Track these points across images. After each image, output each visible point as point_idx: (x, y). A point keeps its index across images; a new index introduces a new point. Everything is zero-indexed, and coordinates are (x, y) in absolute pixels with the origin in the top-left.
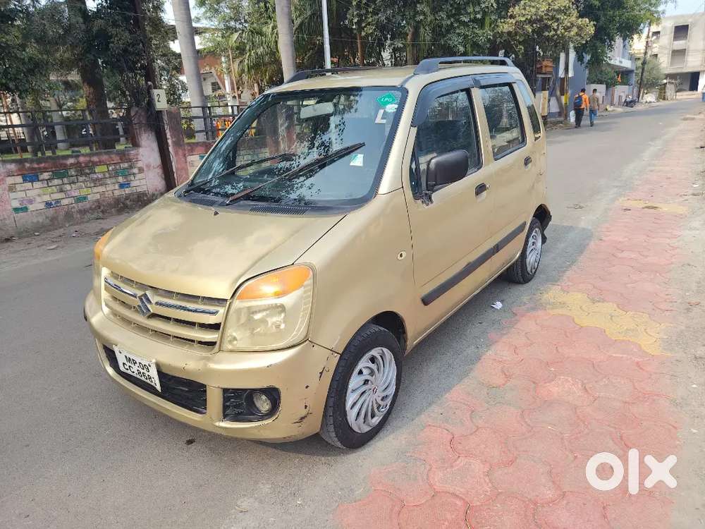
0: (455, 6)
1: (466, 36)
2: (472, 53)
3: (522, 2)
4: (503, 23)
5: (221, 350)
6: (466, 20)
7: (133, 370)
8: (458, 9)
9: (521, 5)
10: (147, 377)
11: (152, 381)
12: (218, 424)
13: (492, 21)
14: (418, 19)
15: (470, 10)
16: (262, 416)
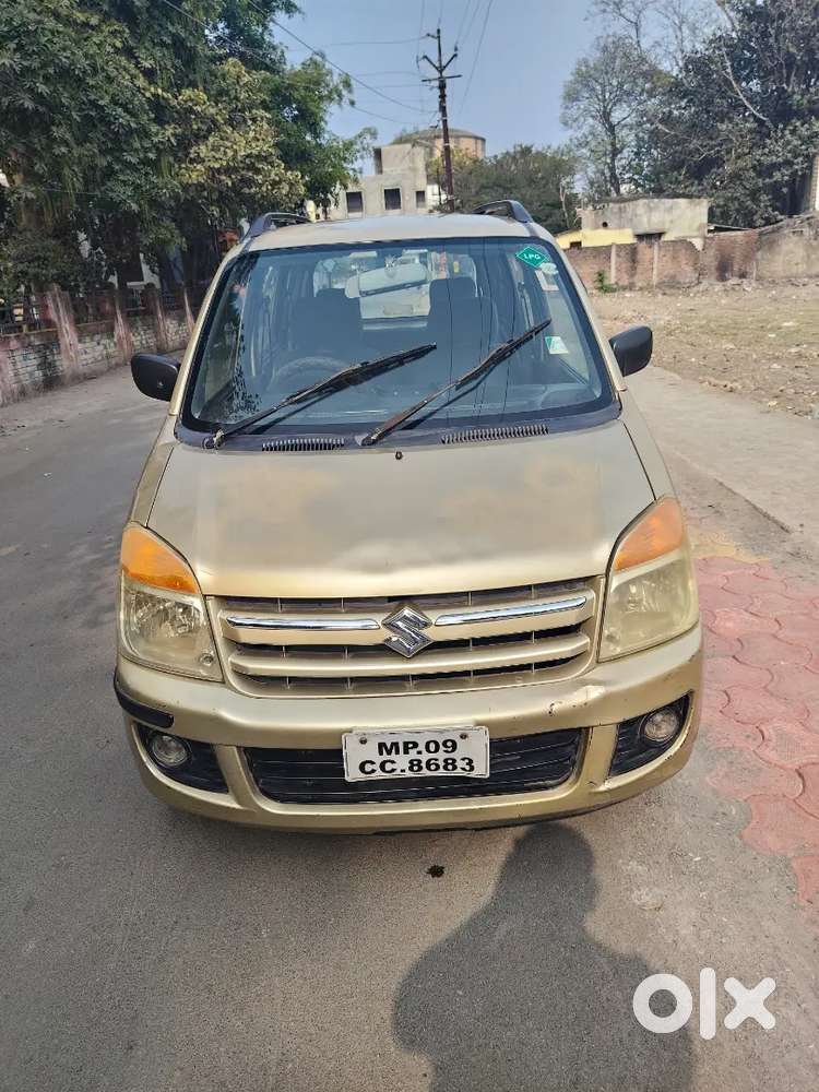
0: (111, 135)
1: (137, 187)
2: (150, 214)
3: (211, 139)
4: (187, 169)
5: (597, 662)
6: (133, 161)
7: (394, 766)
8: (117, 142)
9: (209, 144)
10: (442, 764)
11: (455, 768)
12: (602, 788)
13: (171, 166)
14: (57, 152)
15: (137, 145)
16: (662, 747)
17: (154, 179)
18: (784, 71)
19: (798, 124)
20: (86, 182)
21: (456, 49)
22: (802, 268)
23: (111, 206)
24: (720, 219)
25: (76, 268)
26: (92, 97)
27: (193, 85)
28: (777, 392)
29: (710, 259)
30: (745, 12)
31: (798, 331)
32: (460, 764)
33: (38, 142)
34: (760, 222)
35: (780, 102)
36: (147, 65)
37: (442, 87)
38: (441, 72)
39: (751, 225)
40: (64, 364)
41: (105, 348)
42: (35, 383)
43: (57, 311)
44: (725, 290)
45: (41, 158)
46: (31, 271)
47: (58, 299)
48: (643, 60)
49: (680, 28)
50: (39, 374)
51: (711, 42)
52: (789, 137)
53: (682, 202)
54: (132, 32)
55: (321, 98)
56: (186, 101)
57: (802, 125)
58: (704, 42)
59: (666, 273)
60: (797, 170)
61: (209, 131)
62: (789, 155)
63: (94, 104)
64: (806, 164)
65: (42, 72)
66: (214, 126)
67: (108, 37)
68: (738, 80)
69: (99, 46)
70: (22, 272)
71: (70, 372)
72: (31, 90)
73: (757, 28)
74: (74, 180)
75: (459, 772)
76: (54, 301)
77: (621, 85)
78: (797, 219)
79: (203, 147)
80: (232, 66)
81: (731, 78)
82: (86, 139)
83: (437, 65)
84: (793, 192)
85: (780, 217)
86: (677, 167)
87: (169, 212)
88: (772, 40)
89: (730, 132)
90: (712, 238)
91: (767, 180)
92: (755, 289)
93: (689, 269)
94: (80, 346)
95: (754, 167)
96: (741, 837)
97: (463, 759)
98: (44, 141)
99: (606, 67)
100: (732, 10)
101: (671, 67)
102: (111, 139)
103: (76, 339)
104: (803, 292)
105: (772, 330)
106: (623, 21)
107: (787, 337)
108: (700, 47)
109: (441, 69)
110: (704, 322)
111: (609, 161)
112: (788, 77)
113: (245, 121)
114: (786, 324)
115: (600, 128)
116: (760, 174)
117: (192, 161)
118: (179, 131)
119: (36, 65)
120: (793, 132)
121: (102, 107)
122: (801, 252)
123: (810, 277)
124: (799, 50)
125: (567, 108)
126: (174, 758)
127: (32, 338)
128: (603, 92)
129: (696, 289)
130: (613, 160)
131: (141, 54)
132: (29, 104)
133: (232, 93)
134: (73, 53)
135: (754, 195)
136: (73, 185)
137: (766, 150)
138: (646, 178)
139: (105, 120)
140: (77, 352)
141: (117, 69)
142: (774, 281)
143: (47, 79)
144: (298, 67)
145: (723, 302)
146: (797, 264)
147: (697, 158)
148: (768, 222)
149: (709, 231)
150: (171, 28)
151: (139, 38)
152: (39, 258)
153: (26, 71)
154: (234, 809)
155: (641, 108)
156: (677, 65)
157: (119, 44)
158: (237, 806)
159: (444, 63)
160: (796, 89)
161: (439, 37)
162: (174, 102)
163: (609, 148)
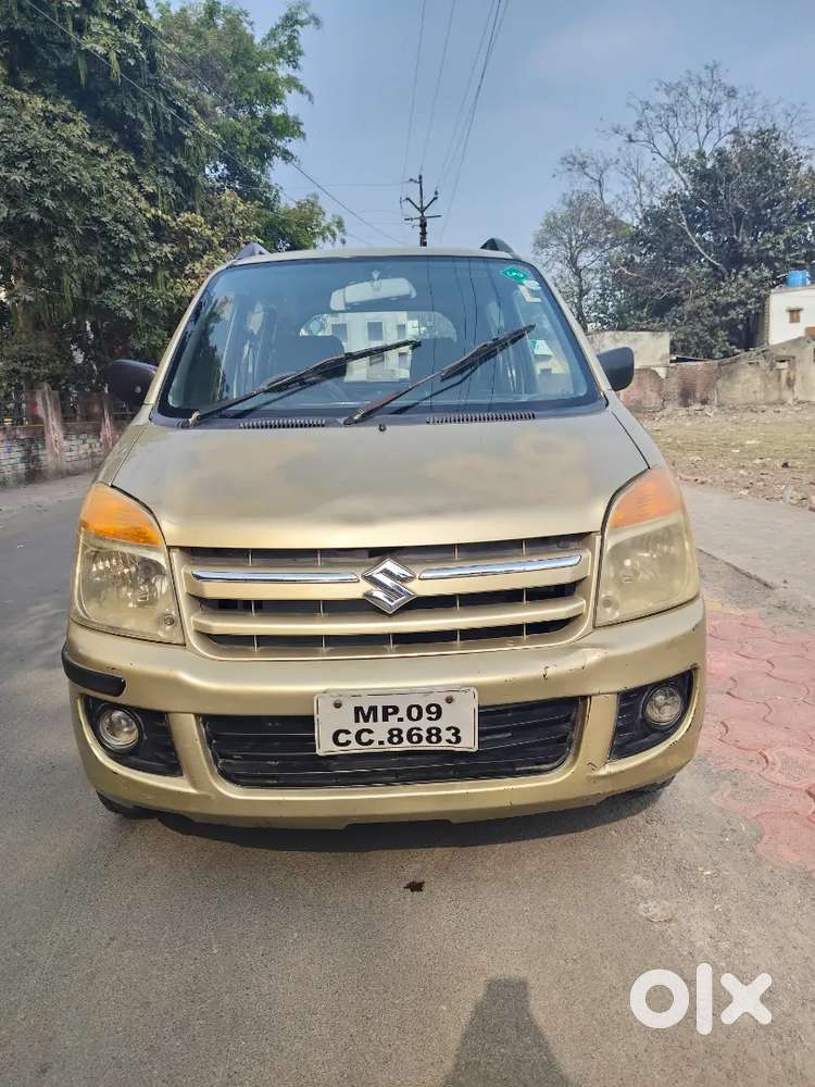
0: (110, 249)
1: (132, 296)
2: (143, 322)
3: (206, 257)
4: (182, 283)
5: (594, 627)
6: (130, 272)
7: (371, 737)
8: (117, 255)
9: (204, 262)
10: (424, 734)
11: (439, 740)
12: (603, 772)
13: (166, 280)
14: (57, 260)
15: (135, 259)
16: (666, 732)
17: (149, 290)
18: (734, 224)
19: (749, 269)
20: (84, 290)
21: (436, 193)
22: (760, 396)
23: (106, 313)
24: (682, 351)
25: (68, 372)
26: (96, 214)
27: (192, 210)
28: (748, 484)
29: (673, 387)
30: (696, 173)
31: (760, 448)
32: (446, 735)
33: (40, 249)
34: (718, 355)
35: (733, 250)
36: (150, 189)
37: (423, 225)
38: (422, 212)
39: (710, 356)
40: (47, 459)
41: (91, 447)
42: (17, 475)
43: (46, 410)
44: (689, 415)
45: (42, 265)
46: (24, 370)
47: (47, 398)
48: (607, 213)
49: (639, 186)
50: (22, 467)
51: (667, 199)
52: (741, 280)
53: (646, 334)
54: (137, 163)
55: (314, 234)
56: (183, 223)
57: (753, 271)
58: (660, 198)
59: (632, 398)
60: (750, 310)
61: (204, 252)
62: (743, 296)
63: (97, 220)
64: (758, 305)
65: (50, 189)
66: (209, 246)
67: (114, 165)
68: (693, 230)
69: (106, 171)
70: (14, 370)
71: (54, 467)
72: (38, 204)
73: (708, 188)
74: (72, 287)
75: (443, 745)
76: (44, 398)
77: (586, 234)
78: (753, 352)
79: (198, 265)
80: (228, 197)
81: (687, 229)
82: (87, 251)
83: (419, 206)
84: (747, 328)
85: (736, 351)
86: (640, 306)
87: (162, 322)
88: (721, 198)
89: (688, 274)
90: (675, 368)
91: (724, 318)
92: (716, 414)
93: (654, 395)
94: (66, 444)
95: (711, 307)
96: (753, 851)
97: (448, 729)
98: (46, 249)
99: (573, 220)
100: (685, 171)
101: (631, 219)
102: (111, 253)
103: (62, 435)
104: (762, 418)
105: (735, 447)
106: (588, 179)
107: (750, 453)
108: (657, 202)
109: (422, 210)
110: (670, 440)
111: (576, 301)
112: (738, 231)
113: (239, 244)
114: (748, 442)
115: (567, 272)
116: (716, 313)
117: (187, 277)
118: (176, 249)
119: (45, 182)
120: (745, 276)
121: (104, 224)
122: (758, 382)
123: (768, 404)
124: (746, 206)
125: (537, 254)
126: (124, 739)
127: (18, 432)
128: (571, 240)
129: (659, 414)
130: (580, 300)
131: (144, 180)
132: (35, 216)
133: (228, 220)
134: (81, 175)
135: (712, 330)
136: (71, 290)
137: (722, 291)
138: (611, 316)
139: (107, 235)
140: (61, 450)
141: (121, 192)
142: (734, 408)
143: (54, 196)
144: (293, 206)
145: (688, 424)
146: (755, 392)
147: (658, 297)
148: (726, 355)
149: (672, 362)
150: (174, 160)
151: (143, 166)
152: (31, 358)
153: (34, 188)
154: (188, 794)
155: (605, 255)
156: (638, 217)
157: (124, 171)
158: (192, 791)
159: (425, 205)
160: (746, 240)
161: (420, 182)
162: (173, 224)
163: (576, 289)
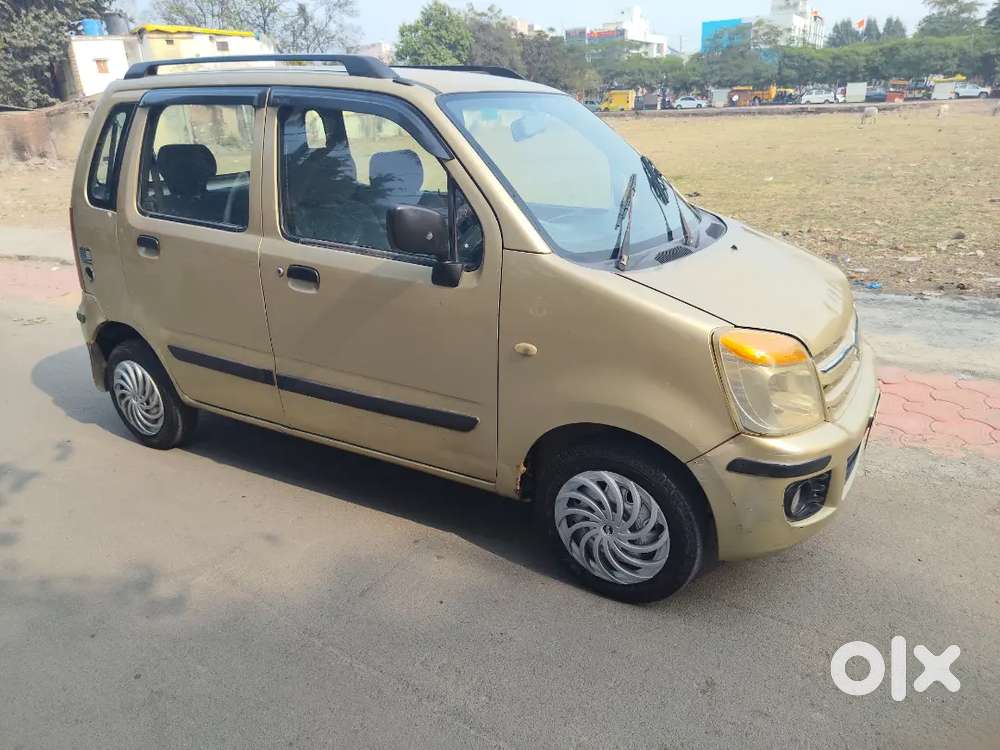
19: (40, 12)
29: (3, 139)
34: (32, 103)
44: (31, 169)
52: (35, 23)
57: (46, 13)
60: (55, 57)
62: (42, 41)
64: (61, 52)
78: (69, 103)
84: (54, 75)
85: (51, 100)
91: (26, 63)
95: (7, 50)
116: (15, 57)
120: (38, 19)
135: (16, 76)
137: (15, 33)
148: (40, 104)
